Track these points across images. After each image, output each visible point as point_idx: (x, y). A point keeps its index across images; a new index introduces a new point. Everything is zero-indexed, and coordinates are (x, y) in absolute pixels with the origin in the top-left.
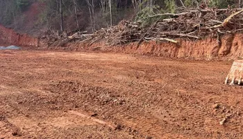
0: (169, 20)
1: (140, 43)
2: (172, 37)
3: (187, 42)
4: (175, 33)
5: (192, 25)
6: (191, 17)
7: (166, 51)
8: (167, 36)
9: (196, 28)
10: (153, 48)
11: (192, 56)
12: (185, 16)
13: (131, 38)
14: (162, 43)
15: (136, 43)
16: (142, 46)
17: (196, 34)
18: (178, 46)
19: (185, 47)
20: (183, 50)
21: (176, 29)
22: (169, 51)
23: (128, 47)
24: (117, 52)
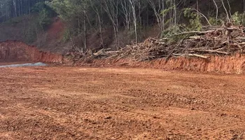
0: (196, 37)
1: (168, 59)
2: (201, 53)
3: (216, 57)
4: (203, 49)
5: (220, 42)
6: (218, 34)
7: (196, 65)
8: (196, 52)
9: (225, 44)
10: (182, 63)
11: (222, 70)
12: (212, 33)
13: (159, 54)
14: (190, 59)
15: (165, 59)
16: (171, 61)
17: (225, 50)
18: (207, 61)
19: (215, 62)
20: (213, 64)
21: (204, 45)
22: (199, 66)
23: (156, 63)
24: (145, 68)
